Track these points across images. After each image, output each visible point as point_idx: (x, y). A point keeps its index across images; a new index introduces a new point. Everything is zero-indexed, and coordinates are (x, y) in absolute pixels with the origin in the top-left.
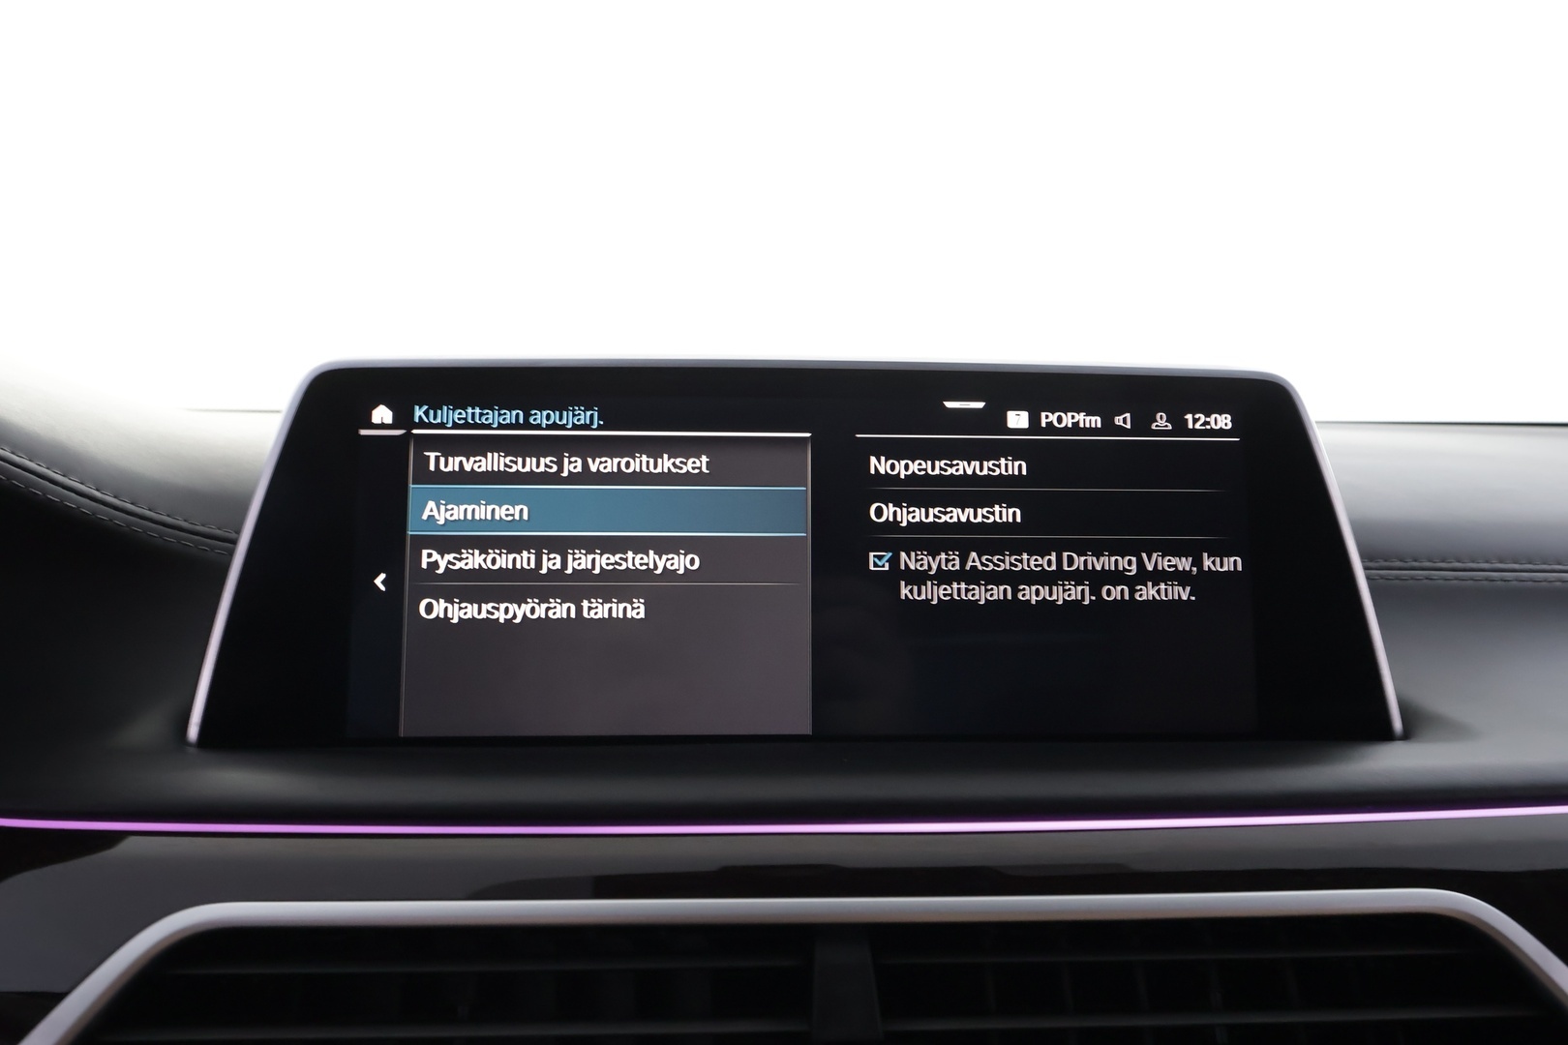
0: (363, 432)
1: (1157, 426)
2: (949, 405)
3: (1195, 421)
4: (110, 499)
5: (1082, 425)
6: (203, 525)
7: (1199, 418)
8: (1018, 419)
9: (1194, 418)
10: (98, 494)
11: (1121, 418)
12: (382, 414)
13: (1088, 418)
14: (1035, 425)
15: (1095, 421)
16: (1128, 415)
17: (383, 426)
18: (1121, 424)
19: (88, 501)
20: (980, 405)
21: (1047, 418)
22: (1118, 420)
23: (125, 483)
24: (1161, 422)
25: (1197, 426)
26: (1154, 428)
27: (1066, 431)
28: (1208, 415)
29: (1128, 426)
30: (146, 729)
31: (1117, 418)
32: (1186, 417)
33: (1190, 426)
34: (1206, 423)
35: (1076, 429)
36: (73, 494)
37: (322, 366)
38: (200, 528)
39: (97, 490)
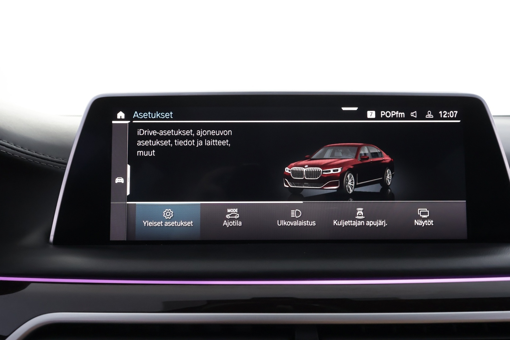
0: (113, 122)
1: (427, 116)
2: (344, 109)
3: (443, 114)
4: (20, 149)
5: (397, 117)
6: (57, 158)
7: (445, 113)
8: (371, 114)
9: (442, 113)
10: (15, 147)
11: (413, 113)
12: (121, 115)
13: (400, 114)
14: (378, 117)
15: (402, 114)
16: (416, 112)
17: (121, 119)
18: (413, 116)
19: (10, 149)
20: (356, 109)
21: (383, 113)
22: (412, 114)
23: (26, 142)
24: (429, 115)
25: (444, 116)
26: (426, 117)
27: (390, 119)
28: (448, 111)
29: (416, 117)
30: (33, 238)
31: (412, 113)
32: (440, 113)
33: (441, 117)
34: (447, 115)
35: (395, 118)
36: (4, 147)
37: (97, 96)
38: (55, 159)
39: (14, 145)
